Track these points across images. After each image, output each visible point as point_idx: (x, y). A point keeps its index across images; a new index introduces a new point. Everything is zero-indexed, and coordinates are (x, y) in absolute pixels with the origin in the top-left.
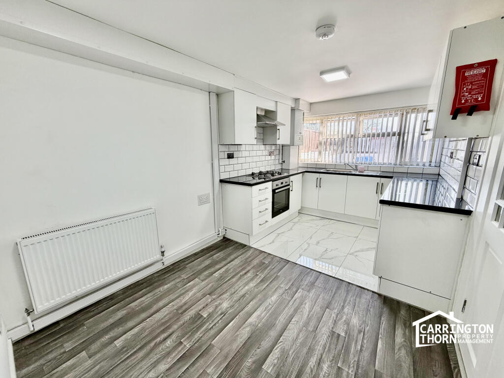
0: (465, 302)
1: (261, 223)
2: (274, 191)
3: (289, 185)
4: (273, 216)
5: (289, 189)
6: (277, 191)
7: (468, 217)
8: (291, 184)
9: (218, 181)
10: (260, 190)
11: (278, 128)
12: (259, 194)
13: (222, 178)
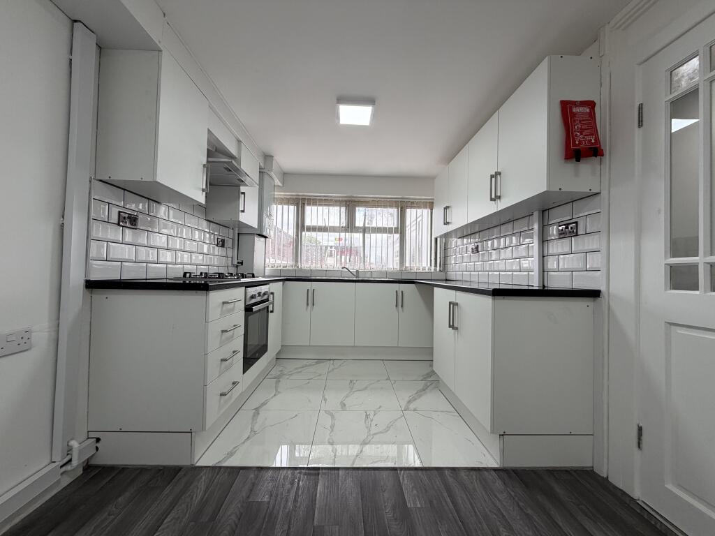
0: (640, 429)
1: (225, 391)
2: (248, 309)
3: (267, 300)
4: (245, 369)
5: (268, 307)
6: (255, 308)
7: (594, 301)
8: (271, 299)
9: (82, 283)
10: (224, 303)
11: (243, 189)
12: (222, 313)
13: (94, 277)
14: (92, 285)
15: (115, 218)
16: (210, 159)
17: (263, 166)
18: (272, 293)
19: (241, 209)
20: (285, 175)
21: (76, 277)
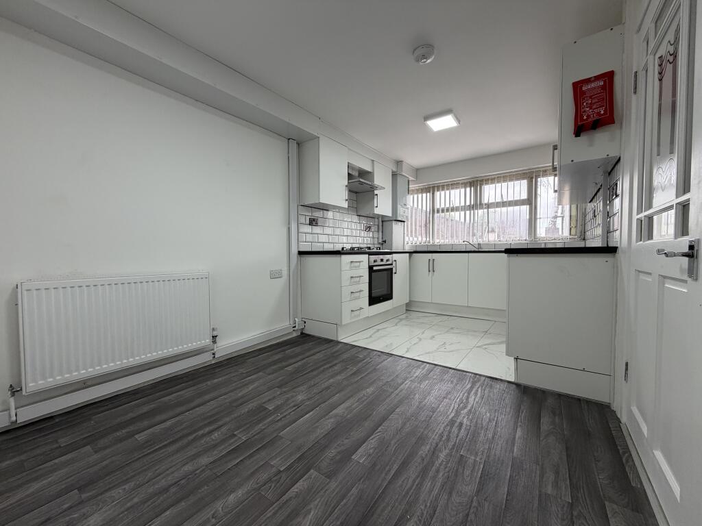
0: (627, 364)
1: (354, 309)
2: (371, 268)
3: (391, 264)
4: (371, 303)
5: (392, 269)
6: (375, 269)
7: (613, 256)
8: (394, 263)
9: (296, 252)
10: (352, 262)
11: (376, 192)
12: (351, 267)
13: (301, 250)
14: (301, 253)
15: (308, 222)
16: (350, 181)
17: (394, 170)
18: (395, 261)
19: (376, 205)
20: (418, 171)
21: (294, 251)
